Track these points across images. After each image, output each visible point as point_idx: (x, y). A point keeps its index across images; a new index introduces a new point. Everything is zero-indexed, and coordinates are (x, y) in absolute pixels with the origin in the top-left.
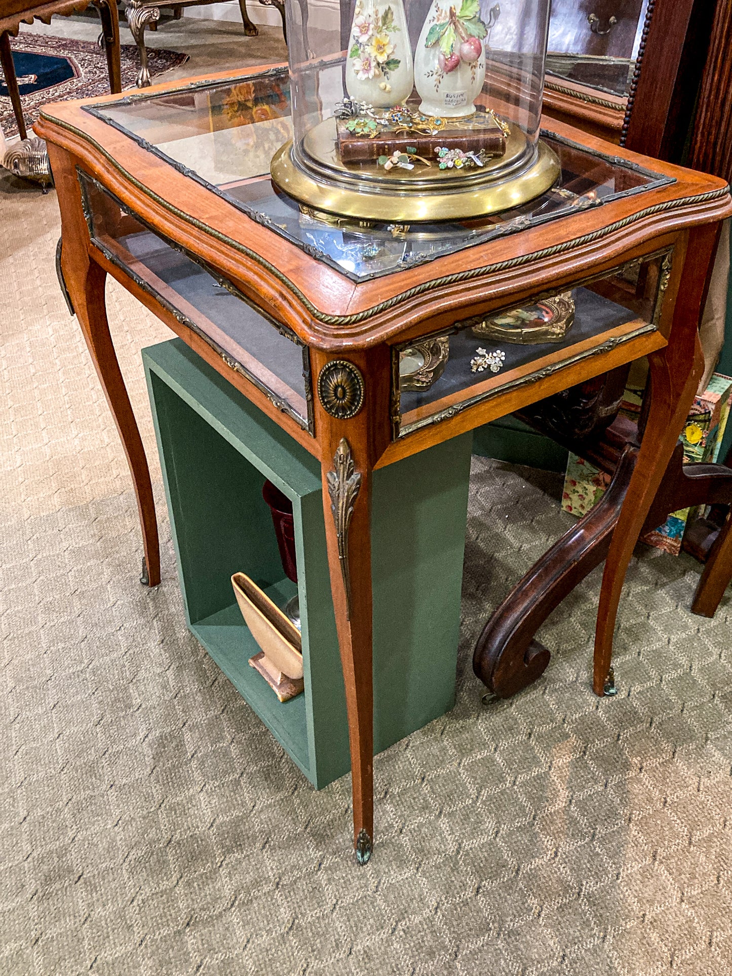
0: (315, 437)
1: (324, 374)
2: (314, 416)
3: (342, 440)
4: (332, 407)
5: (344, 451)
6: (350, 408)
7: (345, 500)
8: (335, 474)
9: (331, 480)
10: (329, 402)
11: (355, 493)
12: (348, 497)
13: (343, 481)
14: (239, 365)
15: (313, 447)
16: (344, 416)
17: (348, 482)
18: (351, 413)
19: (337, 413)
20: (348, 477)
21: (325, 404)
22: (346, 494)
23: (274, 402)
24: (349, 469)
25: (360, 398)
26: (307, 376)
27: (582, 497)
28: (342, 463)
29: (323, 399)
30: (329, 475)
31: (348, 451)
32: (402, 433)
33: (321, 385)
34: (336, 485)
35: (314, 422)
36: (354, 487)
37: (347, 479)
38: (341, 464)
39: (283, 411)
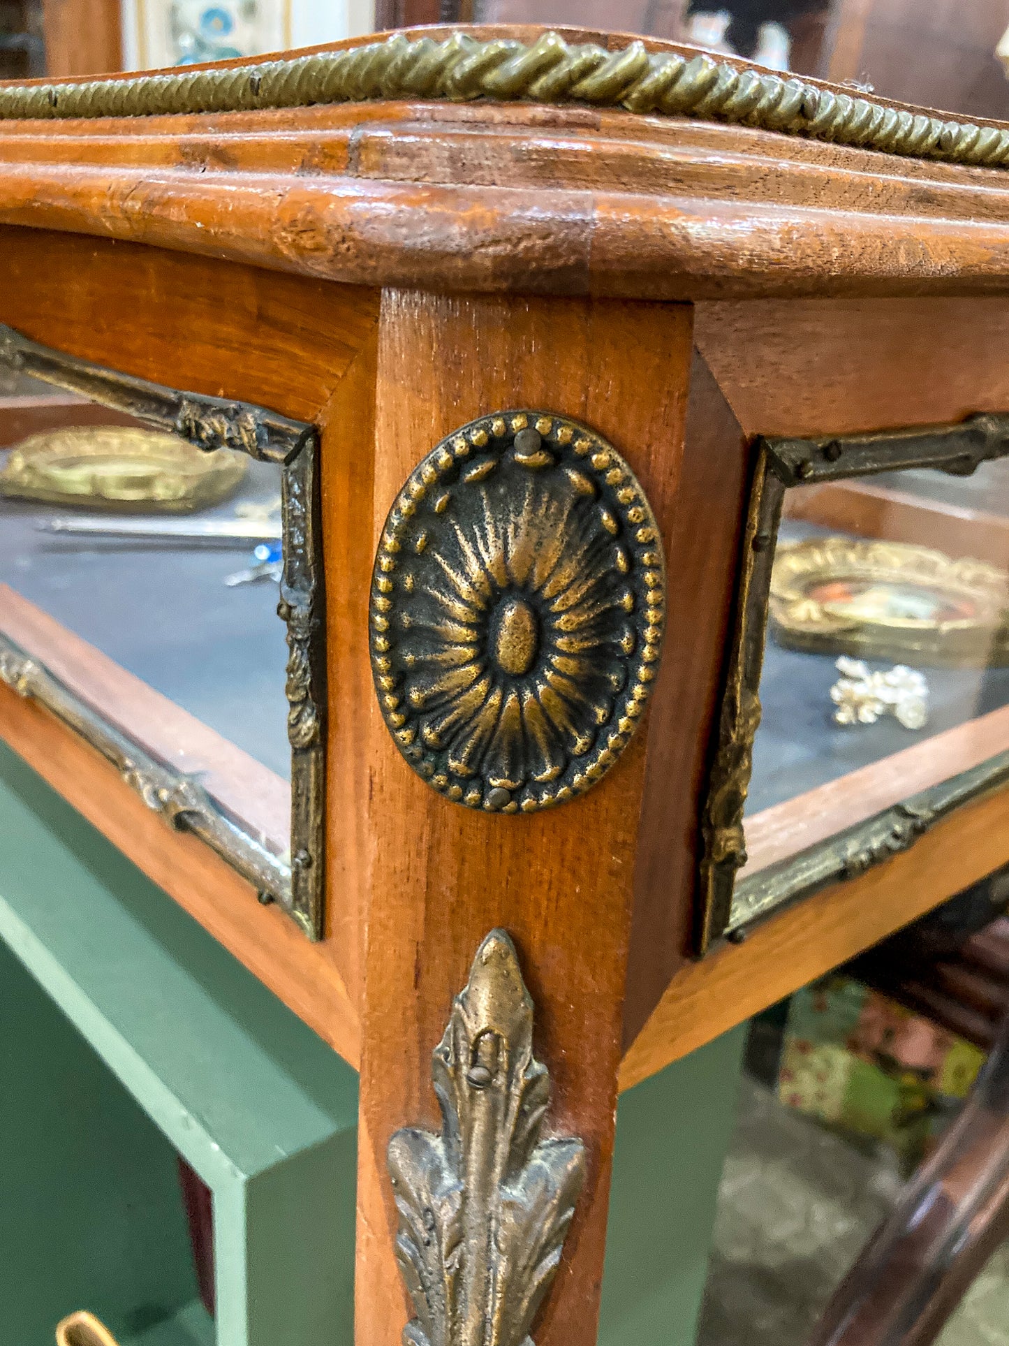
0: (322, 933)
1: (422, 507)
2: (323, 828)
3: (489, 947)
4: (450, 739)
5: (498, 1012)
6: (559, 743)
7: (495, 1304)
8: (437, 1144)
9: (413, 1178)
10: (434, 706)
11: (552, 1260)
12: (513, 1287)
13: (485, 1186)
14: (37, 671)
15: (311, 985)
16: (515, 794)
17: (515, 1192)
18: (562, 777)
19: (476, 778)
20: (518, 1159)
21: (413, 717)
22: (503, 1268)
23: (146, 790)
24: (522, 1114)
25: (629, 678)
26: (302, 611)
27: (820, 1077)
28: (485, 1084)
29: (399, 687)
30: (398, 1152)
31: (525, 1008)
32: (740, 913)
33: (395, 594)
34: (446, 1214)
35: (323, 857)
36: (546, 1226)
37: (511, 1172)
38: (475, 1084)
39: (182, 823)
